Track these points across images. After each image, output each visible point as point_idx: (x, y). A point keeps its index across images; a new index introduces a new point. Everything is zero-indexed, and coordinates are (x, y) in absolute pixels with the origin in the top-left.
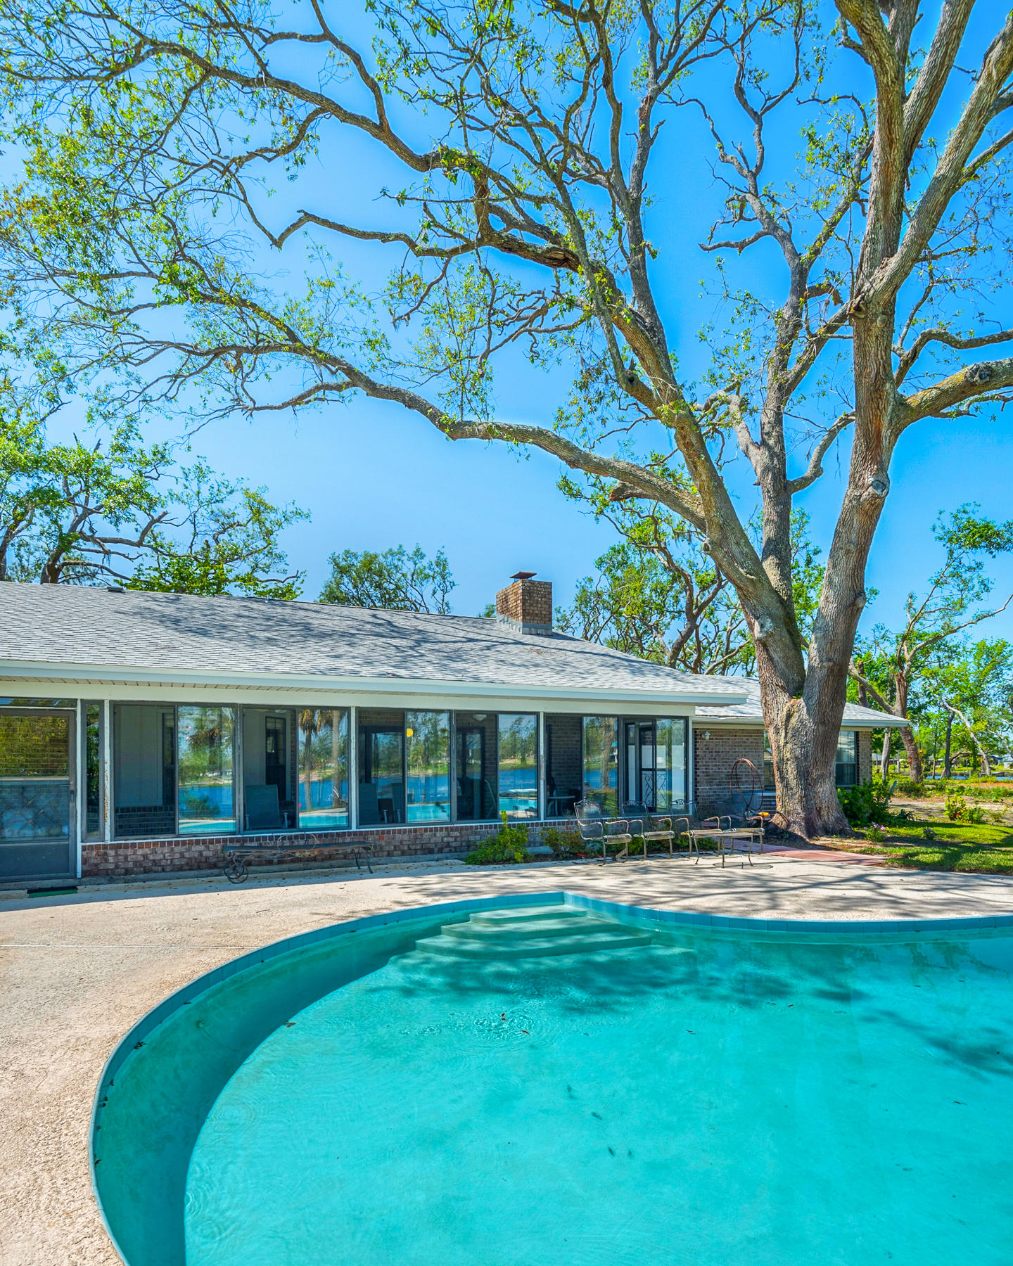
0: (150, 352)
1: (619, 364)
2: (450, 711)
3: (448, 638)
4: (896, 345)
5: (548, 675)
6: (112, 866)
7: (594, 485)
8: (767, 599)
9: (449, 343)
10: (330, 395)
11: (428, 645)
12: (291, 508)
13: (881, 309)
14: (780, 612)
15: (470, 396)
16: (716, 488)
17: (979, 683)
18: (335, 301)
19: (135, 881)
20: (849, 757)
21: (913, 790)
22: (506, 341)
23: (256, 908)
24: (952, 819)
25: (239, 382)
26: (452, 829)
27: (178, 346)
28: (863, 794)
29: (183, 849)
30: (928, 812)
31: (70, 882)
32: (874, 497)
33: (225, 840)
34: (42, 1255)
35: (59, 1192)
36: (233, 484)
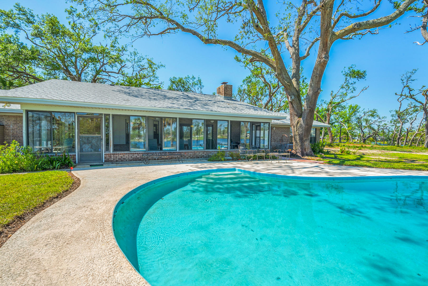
0: (121, 18)
1: (254, 22)
2: (204, 119)
3: (204, 100)
4: (333, 17)
5: (231, 110)
6: (113, 159)
7: (245, 58)
8: (293, 90)
9: (205, 16)
10: (172, 31)
11: (198, 102)
12: (160, 64)
13: (329, 6)
14: (296, 94)
15: (211, 31)
16: (279, 59)
17: (350, 116)
18: (173, 3)
19: (119, 163)
20: (313, 135)
21: (330, 145)
22: (221, 16)
23: (152, 170)
24: (341, 153)
25: (146, 27)
26: (204, 152)
27: (129, 16)
28: (317, 145)
29: (131, 155)
30: (335, 151)
31: (101, 163)
32: (324, 61)
33: (143, 153)
34: (101, 252)
35: (104, 237)
36: (144, 57)
